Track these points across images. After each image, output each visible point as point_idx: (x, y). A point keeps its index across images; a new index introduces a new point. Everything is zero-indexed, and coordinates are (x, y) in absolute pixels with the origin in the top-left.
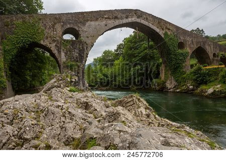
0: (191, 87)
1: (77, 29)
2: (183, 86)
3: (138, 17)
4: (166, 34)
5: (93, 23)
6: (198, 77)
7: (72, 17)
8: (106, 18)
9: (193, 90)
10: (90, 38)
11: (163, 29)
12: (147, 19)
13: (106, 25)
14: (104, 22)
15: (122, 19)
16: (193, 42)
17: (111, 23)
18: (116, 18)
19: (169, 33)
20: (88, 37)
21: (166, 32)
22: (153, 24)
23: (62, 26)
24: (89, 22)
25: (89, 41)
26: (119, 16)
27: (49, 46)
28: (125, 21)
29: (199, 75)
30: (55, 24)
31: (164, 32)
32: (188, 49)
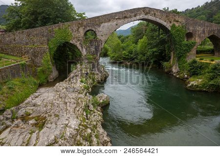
0: (186, 76)
1: (94, 30)
2: (182, 73)
3: (146, 14)
4: (173, 27)
5: (106, 24)
6: (191, 69)
7: (91, 21)
8: (117, 19)
9: (187, 78)
10: (104, 36)
11: (171, 22)
12: (155, 14)
13: (117, 25)
14: (115, 23)
15: (130, 17)
17: (121, 22)
18: (125, 17)
20: (102, 36)
21: (174, 25)
22: (160, 19)
23: (84, 29)
24: (103, 24)
25: (103, 39)
26: (128, 16)
27: (75, 44)
28: (133, 19)
29: (193, 67)
30: (79, 28)
31: (171, 25)
32: (197, 38)
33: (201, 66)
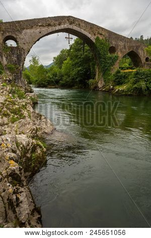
0: (112, 87)
1: (15, 37)
2: (107, 86)
3: (71, 24)
4: (97, 39)
5: (28, 31)
6: (116, 79)
7: (10, 26)
8: (40, 26)
9: (113, 89)
10: (26, 44)
11: (95, 35)
12: (79, 25)
13: (40, 32)
14: (38, 30)
15: (55, 25)
16: (125, 47)
17: (45, 30)
18: (49, 25)
19: (101, 38)
20: (24, 44)
21: (98, 37)
22: (84, 30)
23: (3, 34)
24: (25, 30)
25: (25, 47)
26: (52, 24)
28: (58, 28)
29: (117, 77)
31: (95, 37)
32: (119, 53)
33: (125, 76)
